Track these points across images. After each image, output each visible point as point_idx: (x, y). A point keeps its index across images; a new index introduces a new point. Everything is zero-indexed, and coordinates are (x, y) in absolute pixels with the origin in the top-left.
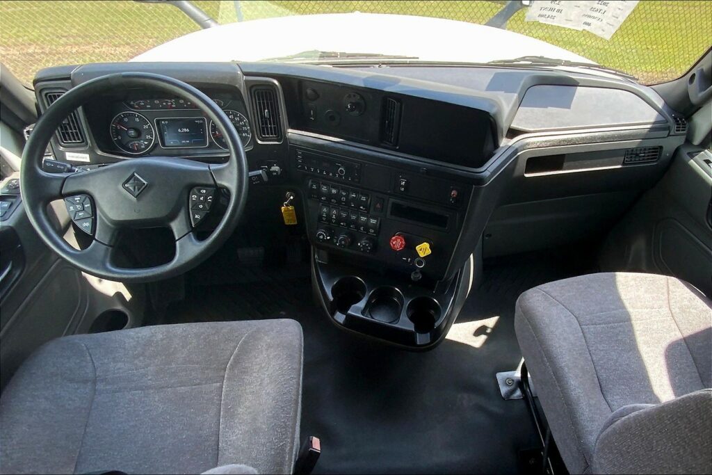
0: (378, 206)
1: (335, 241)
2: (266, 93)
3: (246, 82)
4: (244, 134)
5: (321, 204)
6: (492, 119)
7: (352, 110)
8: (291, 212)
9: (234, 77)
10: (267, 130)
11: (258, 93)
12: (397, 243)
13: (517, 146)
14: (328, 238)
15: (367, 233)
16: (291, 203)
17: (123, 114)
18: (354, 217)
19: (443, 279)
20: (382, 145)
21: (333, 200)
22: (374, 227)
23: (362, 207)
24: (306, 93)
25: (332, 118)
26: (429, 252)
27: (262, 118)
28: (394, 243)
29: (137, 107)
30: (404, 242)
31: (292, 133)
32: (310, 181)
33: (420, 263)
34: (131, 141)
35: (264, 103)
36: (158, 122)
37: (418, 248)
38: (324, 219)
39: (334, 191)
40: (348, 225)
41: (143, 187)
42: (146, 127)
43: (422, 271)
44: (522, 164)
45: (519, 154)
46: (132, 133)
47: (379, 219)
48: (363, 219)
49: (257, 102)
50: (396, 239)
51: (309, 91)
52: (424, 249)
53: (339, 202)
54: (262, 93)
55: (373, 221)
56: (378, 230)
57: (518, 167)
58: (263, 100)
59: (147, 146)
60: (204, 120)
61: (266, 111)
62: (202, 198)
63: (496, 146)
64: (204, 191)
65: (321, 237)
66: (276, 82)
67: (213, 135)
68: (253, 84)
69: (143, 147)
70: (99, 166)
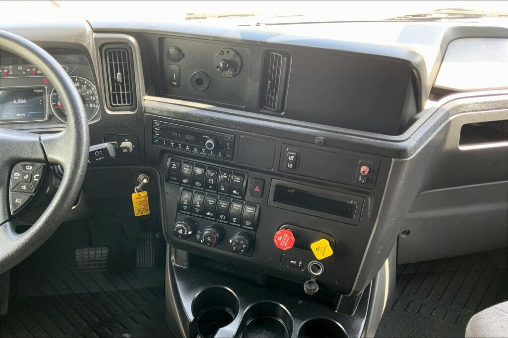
0: (257, 189)
1: (198, 237)
2: (119, 52)
3: (96, 40)
4: (91, 105)
5: (181, 188)
7: (225, 69)
8: (143, 199)
9: (82, 34)
10: (119, 98)
11: (110, 53)
12: (284, 240)
13: (448, 107)
14: (190, 233)
15: (241, 227)
16: (145, 187)
18: (224, 205)
19: (351, 294)
20: (262, 111)
21: (197, 183)
22: (251, 218)
23: (235, 192)
24: (169, 52)
25: (199, 82)
26: (329, 252)
27: (113, 83)
28: (279, 239)
30: (293, 238)
31: (152, 103)
32: (169, 160)
33: (316, 268)
35: (116, 65)
37: (313, 246)
38: (185, 208)
39: (199, 171)
40: (216, 216)
43: (319, 280)
44: (455, 134)
45: (451, 118)
47: (258, 206)
48: (236, 207)
49: (109, 63)
50: (282, 235)
51: (172, 51)
52: (322, 249)
53: (205, 185)
54: (114, 52)
55: (249, 210)
56: (256, 223)
57: (449, 137)
58: (115, 61)
60: (44, 89)
61: (119, 74)
63: (419, 108)
65: (181, 231)
66: (132, 39)
67: (54, 106)
68: (104, 42)
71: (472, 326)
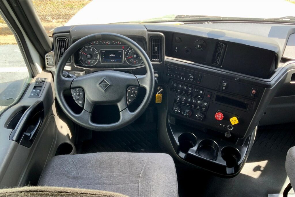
0: (209, 96)
1: (182, 113)
2: (157, 39)
3: (149, 34)
5: (177, 93)
6: (276, 55)
7: (200, 48)
8: (160, 97)
9: (143, 32)
10: (155, 57)
11: (153, 40)
12: (219, 116)
13: (287, 67)
14: (180, 111)
15: (201, 110)
16: (161, 92)
17: (86, 47)
18: (194, 101)
20: (213, 65)
21: (183, 92)
22: (205, 106)
23: (199, 96)
24: (176, 39)
25: (187, 51)
26: (237, 122)
27: (153, 51)
28: (217, 116)
29: (92, 44)
30: (223, 116)
31: (167, 58)
32: (172, 82)
33: (230, 127)
34: (87, 60)
35: (155, 44)
36: (101, 51)
37: (231, 120)
38: (178, 101)
39: (185, 87)
40: (191, 105)
41: (108, 86)
42: (95, 53)
43: (231, 132)
44: (289, 77)
45: (288, 71)
46: (89, 56)
47: (209, 103)
48: (200, 102)
49: (152, 43)
50: (218, 114)
51: (177, 38)
52: (234, 121)
53: (187, 93)
54: (155, 39)
55: (205, 104)
56: (207, 108)
57: (287, 78)
58: (155, 42)
59: (94, 62)
60: (122, 51)
61: (156, 48)
62: (133, 92)
63: (276, 67)
64: (134, 88)
65: (176, 111)
66: (162, 34)
67: (126, 58)
68: (152, 35)
69: (92, 63)
70: (74, 72)
71: (290, 152)
